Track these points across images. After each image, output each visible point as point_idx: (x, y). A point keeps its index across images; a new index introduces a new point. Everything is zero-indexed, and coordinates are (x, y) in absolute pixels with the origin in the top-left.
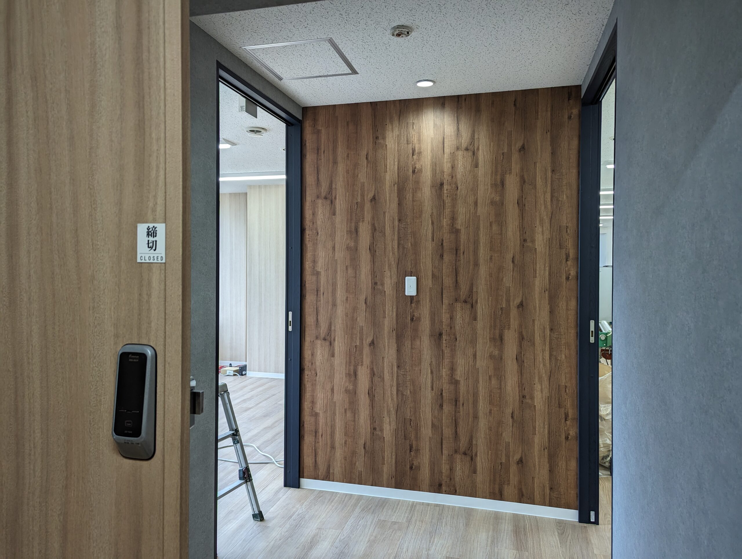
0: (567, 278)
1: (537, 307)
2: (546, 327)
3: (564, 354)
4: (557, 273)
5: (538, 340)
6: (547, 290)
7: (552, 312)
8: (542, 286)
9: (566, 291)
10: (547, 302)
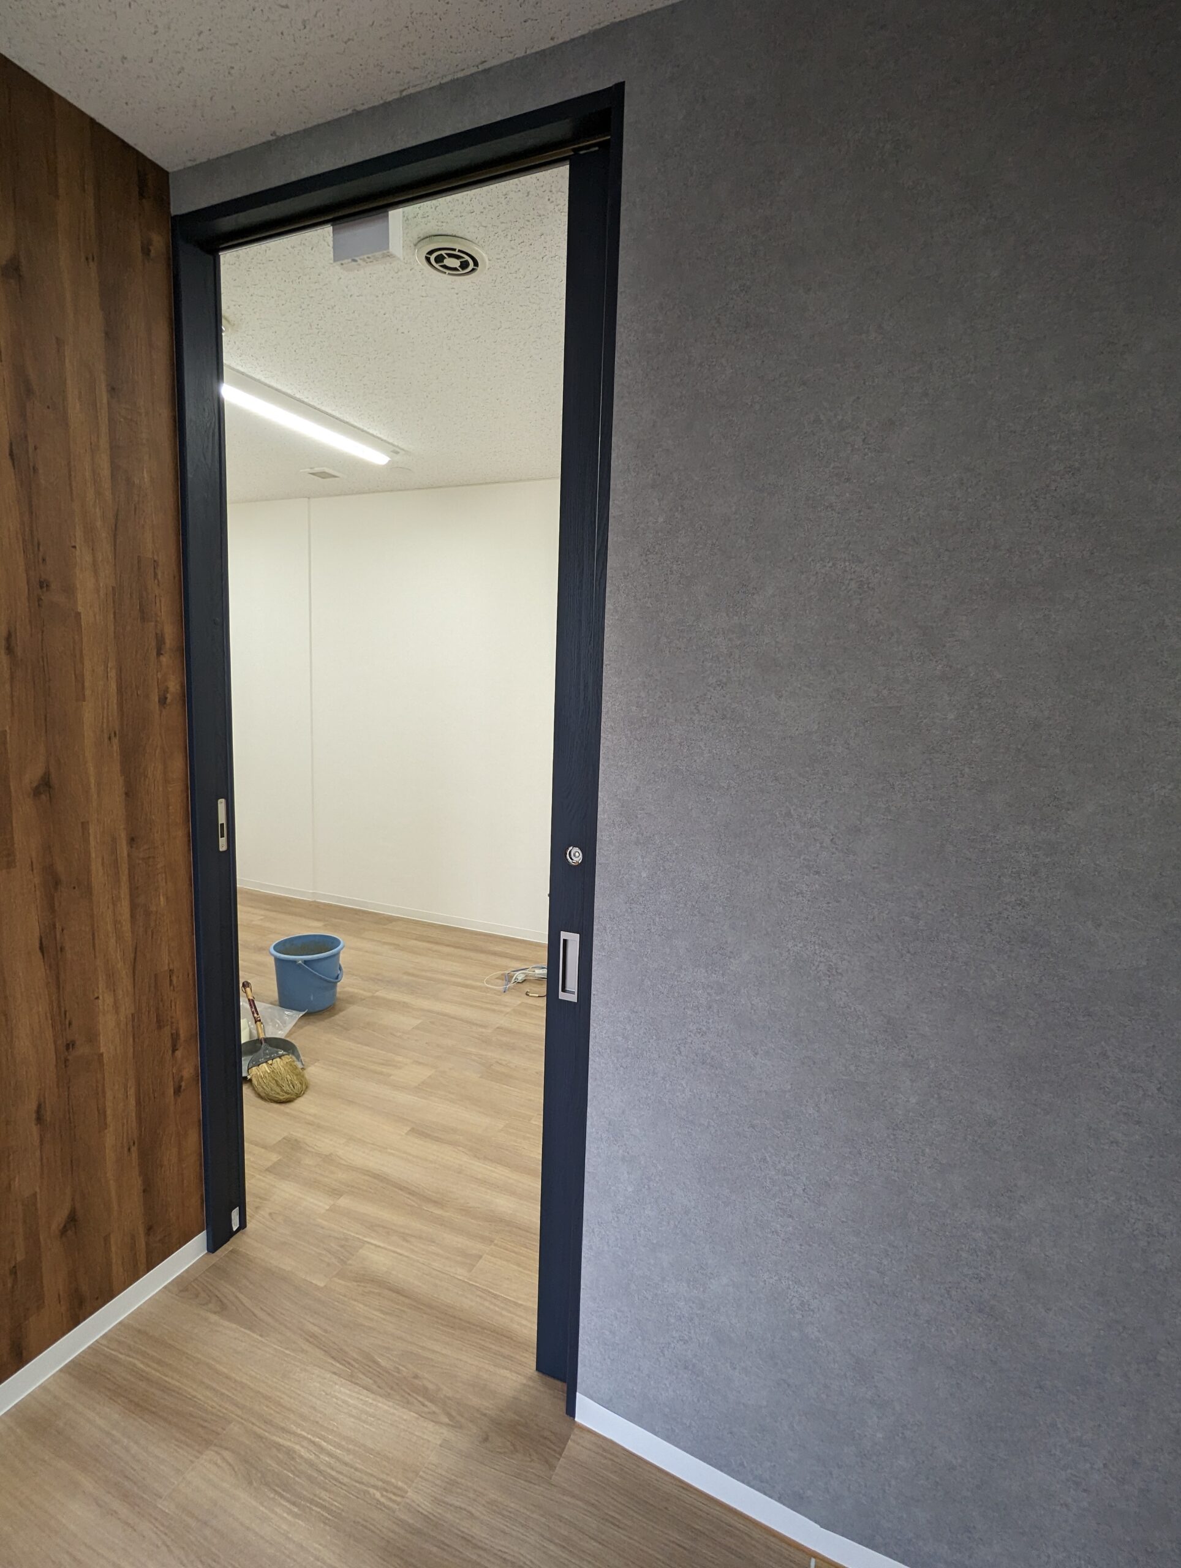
0: (163, 701)
1: (92, 786)
2: (120, 835)
3: (163, 895)
4: (137, 688)
5: (99, 875)
6: (115, 734)
7: (130, 794)
8: (103, 722)
9: (160, 734)
10: (117, 767)
